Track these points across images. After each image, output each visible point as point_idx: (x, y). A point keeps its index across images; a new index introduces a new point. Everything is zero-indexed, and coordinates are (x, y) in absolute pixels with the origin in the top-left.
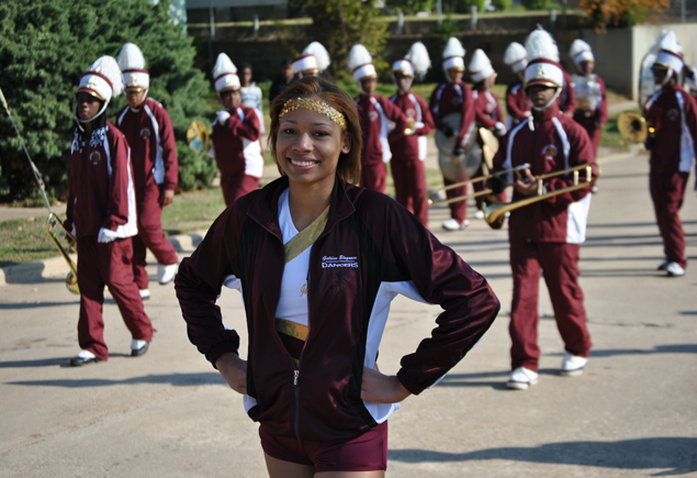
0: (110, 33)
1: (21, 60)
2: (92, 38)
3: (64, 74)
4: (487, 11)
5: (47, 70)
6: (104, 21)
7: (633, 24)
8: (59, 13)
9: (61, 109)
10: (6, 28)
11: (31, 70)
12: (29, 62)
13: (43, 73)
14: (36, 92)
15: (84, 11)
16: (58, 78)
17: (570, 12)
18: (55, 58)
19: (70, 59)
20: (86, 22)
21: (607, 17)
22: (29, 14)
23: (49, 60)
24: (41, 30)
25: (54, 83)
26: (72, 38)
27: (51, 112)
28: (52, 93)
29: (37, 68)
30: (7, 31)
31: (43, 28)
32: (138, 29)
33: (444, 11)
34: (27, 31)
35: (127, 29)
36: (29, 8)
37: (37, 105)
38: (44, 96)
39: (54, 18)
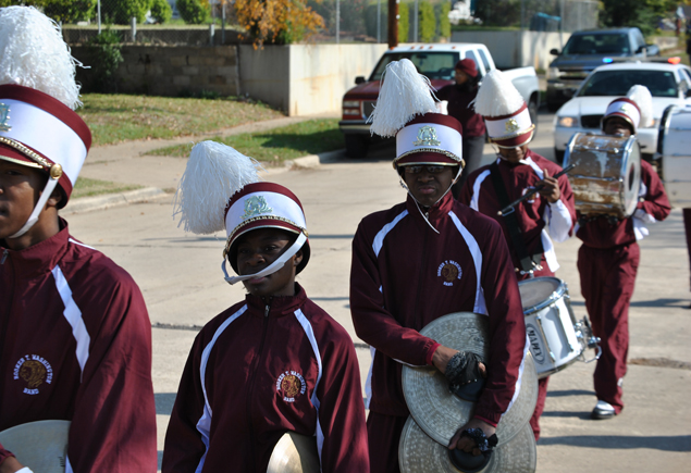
4: (149, 23)
7: (290, 42)
17: (228, 27)
21: (265, 34)
33: (103, 21)
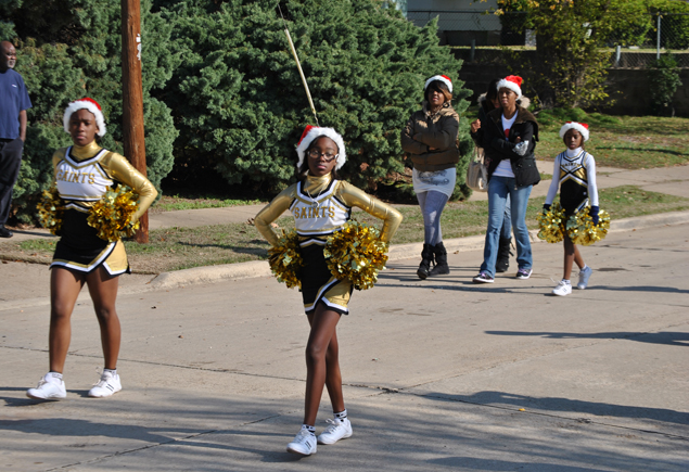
0: (391, 53)
1: (319, 73)
2: (377, 56)
3: (354, 87)
5: (340, 84)
6: (386, 41)
8: (350, 32)
9: (351, 119)
10: (304, 43)
11: (327, 83)
12: (326, 76)
13: (337, 85)
14: (330, 103)
15: (370, 31)
16: (350, 91)
18: (349, 73)
19: (359, 75)
20: (372, 42)
22: (324, 32)
23: (343, 74)
24: (334, 47)
25: (346, 95)
26: (362, 56)
27: (342, 121)
28: (342, 103)
29: (333, 80)
30: (305, 46)
31: (337, 45)
32: (415, 49)
33: (664, 46)
34: (322, 46)
35: (406, 50)
36: (324, 27)
37: (330, 114)
38: (336, 107)
39: (345, 37)
